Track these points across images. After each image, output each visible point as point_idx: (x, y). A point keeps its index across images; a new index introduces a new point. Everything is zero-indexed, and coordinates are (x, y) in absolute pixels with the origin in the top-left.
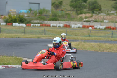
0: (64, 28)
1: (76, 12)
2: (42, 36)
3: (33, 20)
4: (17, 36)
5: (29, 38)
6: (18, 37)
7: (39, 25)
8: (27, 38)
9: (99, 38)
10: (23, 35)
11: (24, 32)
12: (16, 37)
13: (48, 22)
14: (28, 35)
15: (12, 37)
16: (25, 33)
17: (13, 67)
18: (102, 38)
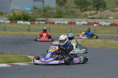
0: (69, 25)
1: (80, 9)
3: (37, 18)
4: (22, 34)
5: (34, 35)
6: (23, 35)
7: (44, 22)
8: (32, 35)
10: (28, 33)
11: (29, 30)
12: (21, 35)
13: (52, 20)
14: (32, 33)
15: (17, 35)
16: (29, 31)
17: (18, 65)
18: (107, 34)
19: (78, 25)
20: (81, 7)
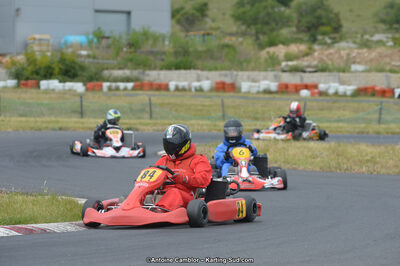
0: (214, 94)
1: (254, 38)
2: (141, 124)
3: (107, 69)
4: (57, 126)
6: (60, 129)
7: (130, 85)
9: (335, 125)
10: (76, 123)
11: (79, 109)
12: (54, 129)
13: (159, 75)
14: (92, 120)
15: (40, 130)
16: (82, 114)
17: (44, 231)
18: (345, 125)
19: (245, 93)
20: (257, 33)
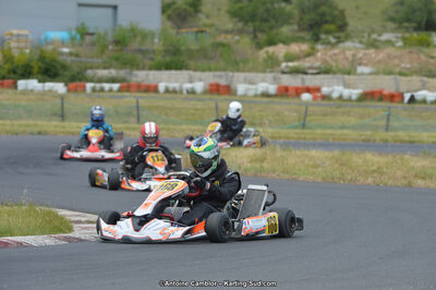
0: (207, 96)
1: (252, 36)
2: (127, 128)
3: (91, 68)
4: (36, 130)
6: (39, 133)
7: (116, 86)
8: (73, 134)
9: (340, 132)
10: (56, 126)
11: (60, 113)
12: (32, 134)
13: (147, 75)
14: (75, 124)
15: (17, 134)
16: (63, 117)
17: (20, 245)
18: (350, 132)
19: (241, 96)
20: (255, 31)
